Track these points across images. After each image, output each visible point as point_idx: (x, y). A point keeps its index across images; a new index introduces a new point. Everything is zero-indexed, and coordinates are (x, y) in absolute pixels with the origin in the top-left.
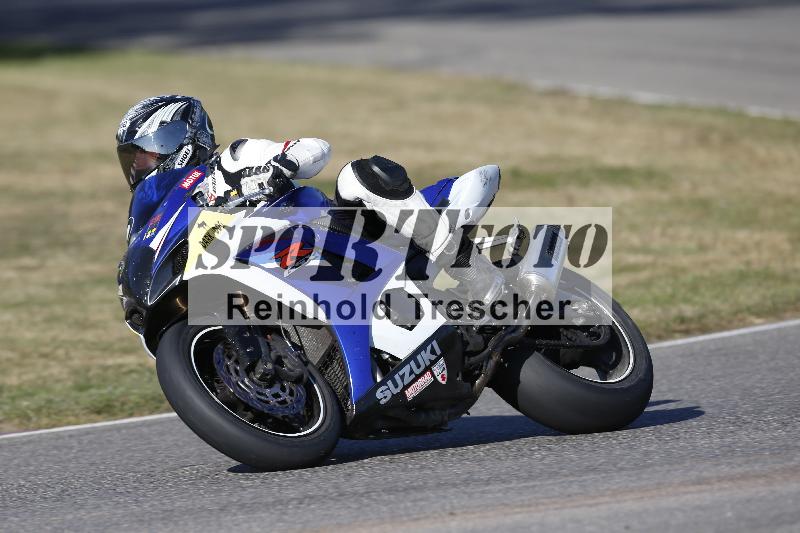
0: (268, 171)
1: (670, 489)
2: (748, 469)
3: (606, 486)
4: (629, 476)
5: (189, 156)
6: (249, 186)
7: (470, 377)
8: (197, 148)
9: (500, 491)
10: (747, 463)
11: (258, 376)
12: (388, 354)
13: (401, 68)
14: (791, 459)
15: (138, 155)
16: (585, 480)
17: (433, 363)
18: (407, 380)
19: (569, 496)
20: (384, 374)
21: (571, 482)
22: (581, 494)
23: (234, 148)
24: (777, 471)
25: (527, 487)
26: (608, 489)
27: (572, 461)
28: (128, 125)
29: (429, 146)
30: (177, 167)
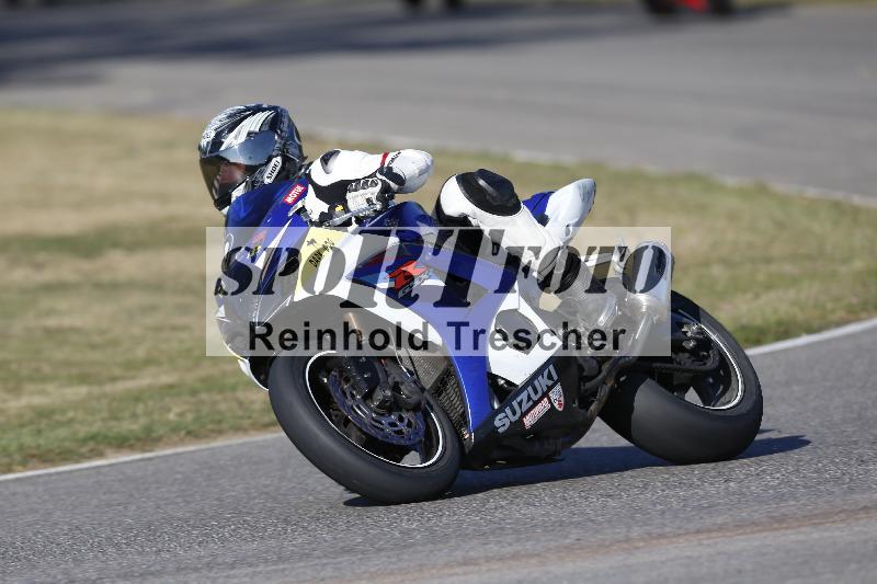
0: (376, 185)
1: (434, 571)
2: (520, 548)
3: (363, 568)
4: (389, 557)
5: (278, 168)
6: (357, 201)
7: (585, 404)
8: (286, 160)
9: (246, 575)
10: (517, 541)
11: (376, 403)
12: (503, 379)
13: (131, 112)
14: (566, 537)
15: (223, 167)
16: (341, 563)
17: (550, 388)
18: (525, 406)
19: (322, 580)
20: (500, 401)
21: (326, 564)
22: (336, 577)
23: (325, 160)
24: (549, 549)
25: (276, 571)
26: (364, 573)
27: (326, 541)
28: (213, 135)
29: (163, 198)
30: (267, 181)
